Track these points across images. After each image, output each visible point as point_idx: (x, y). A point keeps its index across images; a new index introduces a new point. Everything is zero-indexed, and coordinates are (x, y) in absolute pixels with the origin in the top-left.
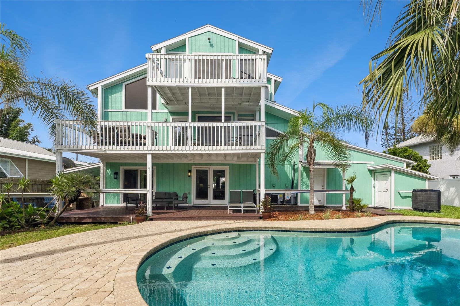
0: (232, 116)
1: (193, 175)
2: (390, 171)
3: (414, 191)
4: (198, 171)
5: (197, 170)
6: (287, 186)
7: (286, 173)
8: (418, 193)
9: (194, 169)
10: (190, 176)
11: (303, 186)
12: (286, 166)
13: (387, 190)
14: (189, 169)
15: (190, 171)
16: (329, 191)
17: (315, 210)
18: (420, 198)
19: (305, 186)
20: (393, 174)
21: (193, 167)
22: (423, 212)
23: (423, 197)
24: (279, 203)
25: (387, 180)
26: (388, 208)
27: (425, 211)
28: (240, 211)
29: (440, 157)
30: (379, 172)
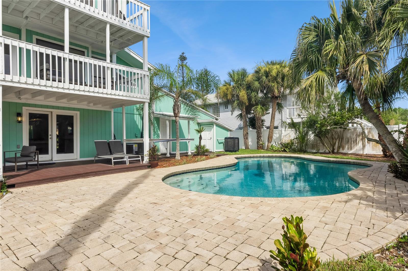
0: (86, 51)
1: (25, 119)
2: (213, 124)
3: (226, 138)
4: (32, 116)
5: (29, 113)
6: (136, 136)
7: (136, 122)
8: (229, 140)
9: (26, 111)
10: (20, 122)
11: (155, 135)
12: (135, 115)
13: (211, 138)
14: (19, 111)
15: (19, 115)
16: (181, 140)
17: (180, 156)
18: (229, 143)
19: (156, 135)
20: (215, 126)
21: (24, 108)
22: (232, 152)
23: (231, 142)
24: (134, 153)
25: (211, 131)
26: (211, 152)
27: (233, 151)
28: (124, 163)
29: (218, 115)
30: (204, 125)
